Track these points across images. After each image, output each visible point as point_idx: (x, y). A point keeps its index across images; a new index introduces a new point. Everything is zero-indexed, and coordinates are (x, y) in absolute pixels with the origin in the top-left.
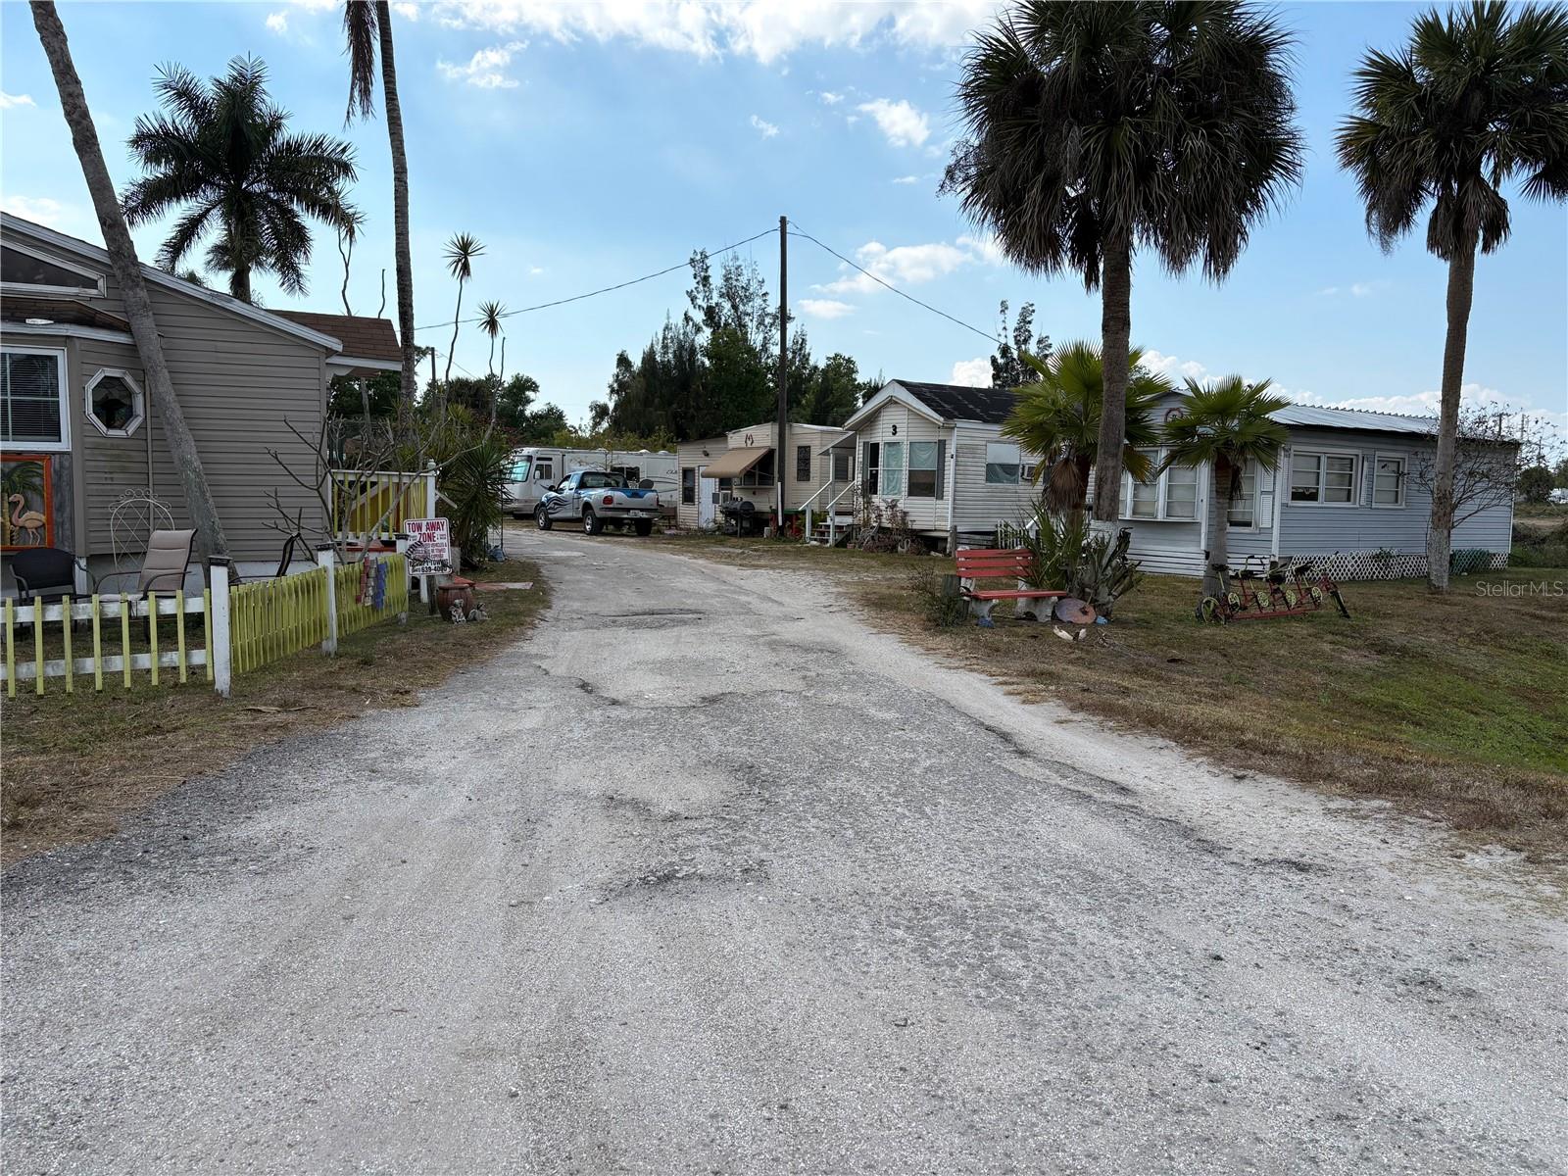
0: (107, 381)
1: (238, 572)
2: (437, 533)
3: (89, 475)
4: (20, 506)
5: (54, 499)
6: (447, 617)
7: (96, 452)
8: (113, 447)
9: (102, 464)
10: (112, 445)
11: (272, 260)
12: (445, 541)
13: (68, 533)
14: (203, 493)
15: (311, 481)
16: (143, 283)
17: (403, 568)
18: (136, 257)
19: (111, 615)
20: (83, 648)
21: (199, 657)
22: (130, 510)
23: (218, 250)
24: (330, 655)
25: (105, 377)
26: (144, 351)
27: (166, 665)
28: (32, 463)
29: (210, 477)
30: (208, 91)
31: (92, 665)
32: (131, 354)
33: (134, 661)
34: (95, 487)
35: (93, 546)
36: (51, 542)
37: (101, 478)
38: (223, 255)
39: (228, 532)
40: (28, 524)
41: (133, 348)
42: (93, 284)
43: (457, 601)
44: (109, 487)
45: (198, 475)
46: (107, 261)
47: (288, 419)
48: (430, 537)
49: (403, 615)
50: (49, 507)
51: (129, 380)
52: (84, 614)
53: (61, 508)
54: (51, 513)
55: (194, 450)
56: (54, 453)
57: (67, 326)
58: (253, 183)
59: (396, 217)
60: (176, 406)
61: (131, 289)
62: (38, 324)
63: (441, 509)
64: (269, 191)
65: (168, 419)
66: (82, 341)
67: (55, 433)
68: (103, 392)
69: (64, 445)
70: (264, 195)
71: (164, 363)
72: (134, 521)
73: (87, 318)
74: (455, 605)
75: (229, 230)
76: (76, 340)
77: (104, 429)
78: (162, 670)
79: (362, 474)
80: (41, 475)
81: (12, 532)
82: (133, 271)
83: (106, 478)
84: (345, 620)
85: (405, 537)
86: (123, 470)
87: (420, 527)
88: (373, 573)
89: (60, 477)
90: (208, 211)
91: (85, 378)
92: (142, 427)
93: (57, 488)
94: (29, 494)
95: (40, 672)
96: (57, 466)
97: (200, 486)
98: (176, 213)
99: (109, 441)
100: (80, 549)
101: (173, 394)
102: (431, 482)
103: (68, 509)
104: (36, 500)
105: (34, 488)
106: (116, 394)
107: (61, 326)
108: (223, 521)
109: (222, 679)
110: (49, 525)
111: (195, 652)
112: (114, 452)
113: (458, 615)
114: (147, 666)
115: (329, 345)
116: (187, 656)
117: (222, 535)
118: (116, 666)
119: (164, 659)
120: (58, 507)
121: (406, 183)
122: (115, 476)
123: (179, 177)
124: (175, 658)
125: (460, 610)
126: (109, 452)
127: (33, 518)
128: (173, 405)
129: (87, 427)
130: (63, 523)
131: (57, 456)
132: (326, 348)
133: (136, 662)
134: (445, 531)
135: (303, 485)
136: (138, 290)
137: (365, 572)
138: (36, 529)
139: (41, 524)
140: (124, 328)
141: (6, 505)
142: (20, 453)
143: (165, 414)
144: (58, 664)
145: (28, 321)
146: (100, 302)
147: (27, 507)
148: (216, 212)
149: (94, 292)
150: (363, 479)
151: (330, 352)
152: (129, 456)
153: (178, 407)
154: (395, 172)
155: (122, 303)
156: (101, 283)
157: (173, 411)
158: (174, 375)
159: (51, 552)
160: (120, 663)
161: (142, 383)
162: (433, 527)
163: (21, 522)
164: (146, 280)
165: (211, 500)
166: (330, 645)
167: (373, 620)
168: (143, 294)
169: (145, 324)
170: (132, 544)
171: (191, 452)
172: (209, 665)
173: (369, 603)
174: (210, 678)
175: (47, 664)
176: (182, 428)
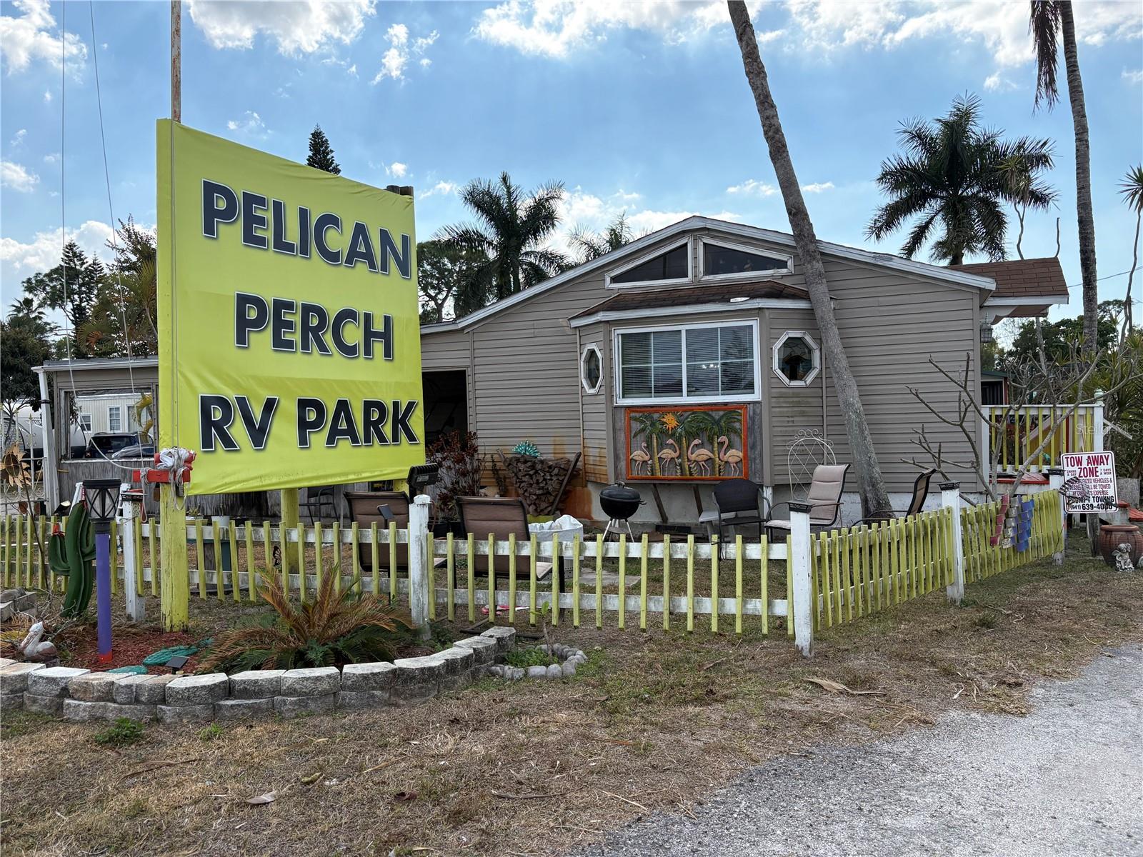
0: (791, 340)
1: (891, 503)
2: (1101, 468)
3: (774, 419)
4: (726, 446)
5: (749, 439)
6: (1111, 562)
7: (782, 400)
8: (796, 395)
9: (786, 410)
10: (793, 393)
11: (981, 246)
12: (1111, 476)
13: (758, 466)
14: (862, 432)
15: (955, 417)
16: (819, 257)
17: (1056, 505)
18: (814, 236)
19: (704, 557)
20: (678, 589)
21: (781, 608)
22: (803, 448)
23: (939, 244)
24: (955, 602)
25: (789, 338)
26: (818, 313)
27: (750, 612)
28: (735, 412)
29: (869, 417)
30: (935, 130)
31: (685, 604)
32: (810, 318)
33: (721, 605)
34: (780, 429)
35: (777, 477)
36: (746, 474)
37: (783, 421)
38: (943, 248)
39: (882, 465)
40: (731, 460)
41: (811, 312)
42: (783, 264)
43: (1122, 546)
44: (791, 429)
45: (859, 415)
46: (792, 243)
47: (934, 360)
48: (1092, 472)
49: (1058, 556)
50: (745, 446)
51: (808, 339)
52: (682, 553)
53: (753, 447)
54: (747, 451)
55: (856, 394)
56: (749, 403)
57: (758, 300)
58: (967, 188)
59: (1077, 174)
60: (842, 357)
61: (809, 262)
62: (739, 302)
63: (1112, 441)
64: (978, 192)
65: (836, 368)
66: (771, 311)
67: (750, 387)
68: (789, 350)
69: (756, 396)
70: (975, 195)
71: (834, 321)
72: (805, 457)
73: (776, 291)
74: (1120, 550)
75: (948, 229)
76: (766, 310)
77: (786, 380)
78: (746, 618)
79: (1011, 408)
80: (739, 421)
81: (720, 466)
82: (811, 247)
83: (788, 421)
84: (975, 563)
85: (1061, 473)
86: (803, 414)
87: (1079, 462)
88: (1014, 512)
89: (753, 422)
90: (932, 218)
91: (772, 340)
92: (819, 377)
93: (750, 430)
94: (733, 436)
95: (643, 607)
96: (751, 413)
97: (860, 425)
98: (910, 223)
99: (791, 391)
100: (767, 479)
101: (841, 346)
102: (1099, 414)
103: (759, 447)
104: (736, 440)
105: (735, 431)
106: (797, 352)
107: (754, 301)
108: (880, 456)
109: (803, 634)
110: (745, 458)
111: (778, 601)
112: (795, 399)
113: (1124, 562)
114: (733, 611)
115: (982, 285)
116: (770, 605)
117: (877, 469)
118: (706, 609)
119: (749, 606)
120: (751, 447)
121: (1087, 141)
122: (795, 419)
123: (910, 197)
124: (758, 606)
125: (1127, 556)
126: (791, 400)
127: (734, 455)
128: (840, 356)
129: (773, 380)
130: (755, 459)
131: (752, 405)
132: (980, 289)
133: (723, 606)
134: (1110, 465)
135: (945, 421)
136: (814, 262)
137: (1004, 512)
138: (736, 463)
139: (739, 460)
140: (804, 296)
141: (716, 445)
142: (726, 404)
143: (833, 365)
144: (659, 601)
145: (732, 300)
146: (789, 278)
147: (730, 446)
148: (939, 217)
149: (784, 271)
150: (1011, 413)
151: (984, 293)
152: (808, 402)
153: (844, 356)
154: (1076, 134)
155: (803, 277)
156: (790, 263)
157: (840, 361)
158: (841, 331)
159: (745, 482)
160: (709, 605)
161: (819, 340)
162: (1096, 461)
163: (725, 458)
164: (823, 254)
165: (869, 438)
166: (957, 591)
167: (1016, 562)
168: (818, 265)
169: (820, 290)
170: (804, 476)
171: (852, 394)
172: (790, 618)
173: (1008, 544)
174: (790, 632)
175: (650, 599)
176: (847, 375)
